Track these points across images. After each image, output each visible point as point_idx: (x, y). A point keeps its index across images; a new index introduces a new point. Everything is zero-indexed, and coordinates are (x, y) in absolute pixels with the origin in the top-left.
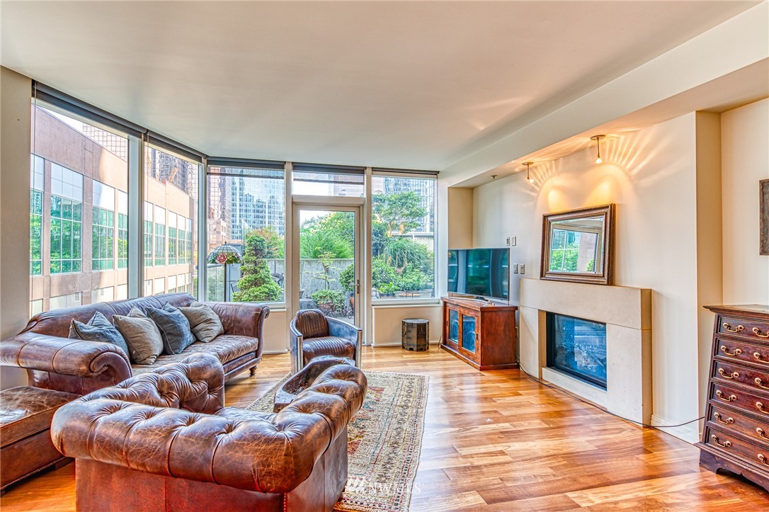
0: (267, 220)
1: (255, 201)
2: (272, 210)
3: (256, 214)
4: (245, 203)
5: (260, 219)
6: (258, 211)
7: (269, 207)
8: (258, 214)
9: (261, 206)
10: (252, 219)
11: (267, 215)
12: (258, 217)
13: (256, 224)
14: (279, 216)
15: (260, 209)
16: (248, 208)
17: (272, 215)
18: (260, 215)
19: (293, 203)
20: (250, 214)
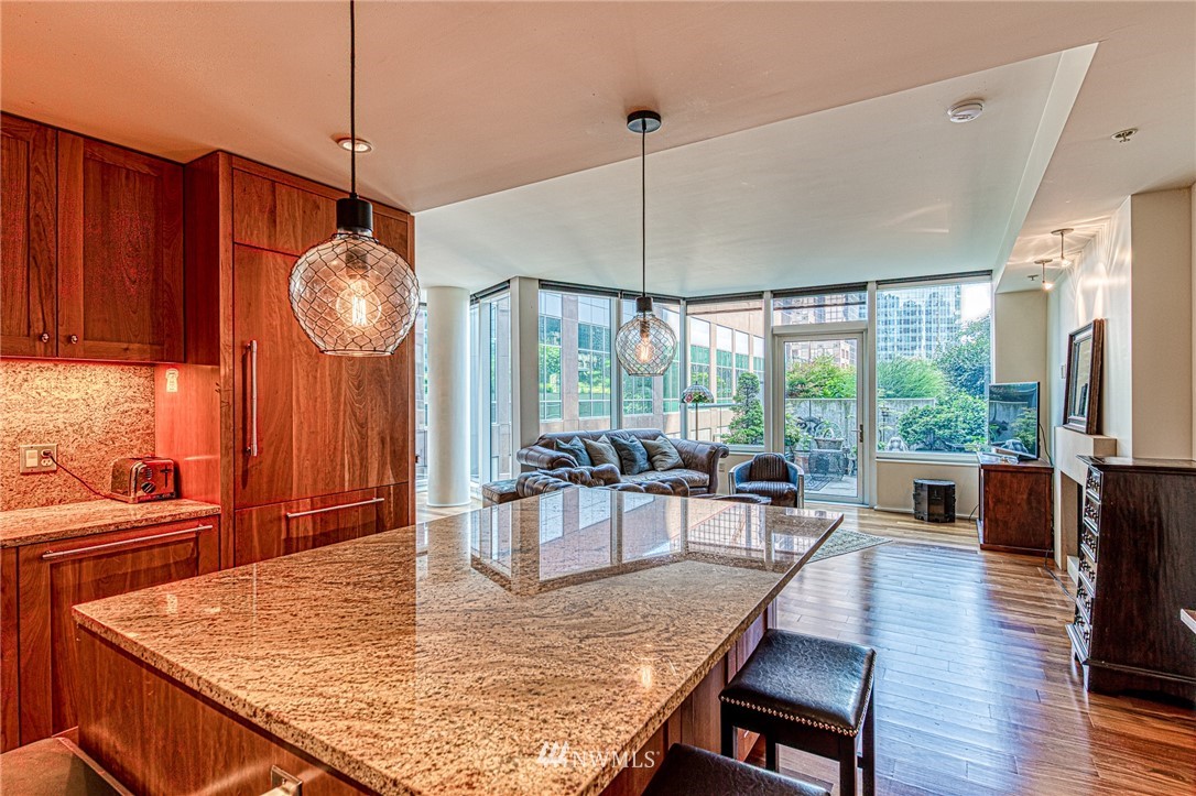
0: (924, 334)
1: (901, 305)
2: (934, 317)
3: (903, 326)
4: (884, 310)
5: (911, 334)
6: (907, 322)
7: (928, 313)
8: (907, 326)
9: (914, 313)
10: (896, 335)
11: (923, 326)
12: (906, 330)
13: (903, 343)
14: (946, 325)
15: (910, 317)
16: (889, 318)
17: (934, 326)
18: (911, 326)
19: (774, 335)
20: (891, 327)
